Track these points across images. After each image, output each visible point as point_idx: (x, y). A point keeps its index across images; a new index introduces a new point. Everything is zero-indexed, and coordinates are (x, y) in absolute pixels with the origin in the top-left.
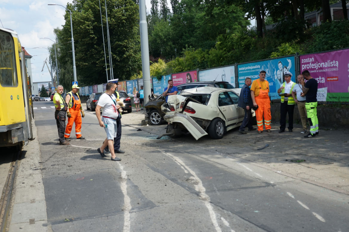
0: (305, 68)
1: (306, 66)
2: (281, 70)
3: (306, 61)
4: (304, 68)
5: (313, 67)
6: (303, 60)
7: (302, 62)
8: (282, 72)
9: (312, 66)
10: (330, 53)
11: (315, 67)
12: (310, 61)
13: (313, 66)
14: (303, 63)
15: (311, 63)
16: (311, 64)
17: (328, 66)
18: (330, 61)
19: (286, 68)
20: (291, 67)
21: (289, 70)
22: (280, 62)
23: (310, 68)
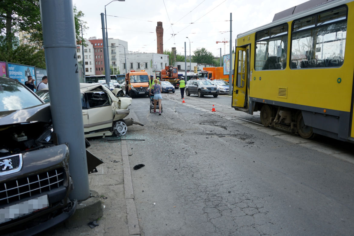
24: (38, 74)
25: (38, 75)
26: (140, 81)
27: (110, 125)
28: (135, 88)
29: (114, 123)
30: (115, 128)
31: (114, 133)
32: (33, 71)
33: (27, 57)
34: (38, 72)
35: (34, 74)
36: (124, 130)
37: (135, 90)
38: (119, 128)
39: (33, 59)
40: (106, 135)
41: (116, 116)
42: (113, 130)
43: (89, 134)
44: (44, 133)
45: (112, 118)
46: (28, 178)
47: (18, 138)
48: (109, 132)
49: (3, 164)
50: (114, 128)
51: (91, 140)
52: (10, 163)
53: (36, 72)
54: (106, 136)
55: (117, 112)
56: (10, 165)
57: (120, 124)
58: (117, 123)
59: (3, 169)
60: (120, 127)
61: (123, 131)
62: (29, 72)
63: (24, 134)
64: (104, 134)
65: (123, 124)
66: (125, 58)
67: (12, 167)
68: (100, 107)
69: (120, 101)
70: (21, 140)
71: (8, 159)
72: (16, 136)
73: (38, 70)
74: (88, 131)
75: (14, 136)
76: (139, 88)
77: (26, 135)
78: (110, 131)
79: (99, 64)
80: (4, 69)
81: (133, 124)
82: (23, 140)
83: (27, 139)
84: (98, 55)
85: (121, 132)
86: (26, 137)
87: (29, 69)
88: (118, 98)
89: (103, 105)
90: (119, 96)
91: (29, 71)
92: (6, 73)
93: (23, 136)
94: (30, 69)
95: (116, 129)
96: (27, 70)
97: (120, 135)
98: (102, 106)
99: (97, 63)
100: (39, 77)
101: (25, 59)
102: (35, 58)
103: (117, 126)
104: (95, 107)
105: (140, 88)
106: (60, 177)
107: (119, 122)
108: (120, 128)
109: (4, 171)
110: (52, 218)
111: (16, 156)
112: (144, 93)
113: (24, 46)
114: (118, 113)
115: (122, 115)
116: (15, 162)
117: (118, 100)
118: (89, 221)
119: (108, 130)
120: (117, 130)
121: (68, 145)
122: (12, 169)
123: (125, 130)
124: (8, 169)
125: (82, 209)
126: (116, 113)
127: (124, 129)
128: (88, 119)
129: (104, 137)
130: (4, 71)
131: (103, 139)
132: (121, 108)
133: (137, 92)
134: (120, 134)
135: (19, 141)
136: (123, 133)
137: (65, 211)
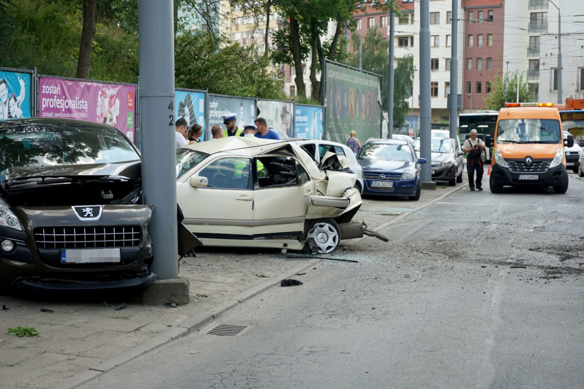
0: (47, 106)
1: (49, 101)
2: (5, 103)
3: (50, 91)
4: (45, 106)
5: (58, 105)
6: (44, 87)
7: (43, 92)
8: (7, 108)
9: (57, 103)
10: (78, 82)
11: (61, 107)
12: (55, 93)
13: (59, 103)
14: (43, 94)
15: (56, 97)
16: (56, 99)
17: (77, 108)
18: (78, 98)
19: (16, 100)
20: (23, 99)
21: (20, 105)
22: (5, 82)
23: (55, 107)
24: (213, 109)
25: (212, 114)
26: (538, 139)
27: (300, 227)
28: (506, 160)
29: (310, 224)
30: (309, 236)
31: (307, 245)
32: (202, 102)
33: (194, 65)
34: (214, 104)
35: (202, 109)
36: (330, 242)
37: (507, 166)
38: (320, 235)
39: (209, 69)
40: (290, 247)
41: (312, 209)
42: (304, 239)
43: (253, 240)
44: (132, 193)
45: (302, 214)
46: (104, 229)
47: (105, 195)
48: (297, 241)
49: (85, 211)
50: (309, 234)
51: (258, 254)
52: (91, 211)
53: (209, 104)
54: (289, 251)
55: (312, 201)
56: (90, 213)
57: (324, 228)
58: (317, 224)
59: (85, 216)
60: (322, 233)
61: (328, 244)
62: (188, 106)
63: (111, 192)
64: (285, 245)
65: (331, 230)
66: (560, 48)
67: (92, 215)
68: (280, 187)
69: (327, 178)
70: (106, 198)
71: (90, 207)
72: (103, 193)
73: (214, 99)
74: (251, 234)
75: (101, 193)
76: (519, 163)
77: (112, 193)
78: (299, 241)
79: (480, 68)
80: (131, 100)
81: (365, 236)
82: (109, 198)
83: (112, 197)
84: (478, 35)
85: (323, 246)
86: (112, 195)
87: (189, 98)
88: (326, 172)
89: (288, 183)
90: (329, 169)
91: (191, 102)
92: (133, 109)
93: (109, 193)
94: (192, 98)
95: (313, 239)
96: (186, 100)
97: (320, 252)
98: (284, 186)
99: (470, 66)
100: (216, 118)
101: (190, 70)
102: (213, 66)
103: (315, 231)
104: (269, 187)
105: (524, 162)
106: (136, 236)
107: (322, 224)
108: (322, 238)
109: (86, 217)
110: (125, 280)
111: (98, 207)
112: (536, 177)
113: (193, 34)
114: (315, 203)
115: (326, 208)
116: (96, 213)
117: (325, 176)
118: (167, 301)
119: (296, 237)
120: (316, 240)
121: (152, 208)
122: (92, 217)
123: (332, 242)
124: (89, 216)
125: (161, 284)
126: (310, 202)
127: (331, 239)
128: (253, 209)
129: (284, 251)
130: (130, 105)
131: (283, 254)
132: (327, 194)
133: (511, 174)
134: (320, 249)
135: (105, 198)
136: (329, 248)
137: (139, 276)
